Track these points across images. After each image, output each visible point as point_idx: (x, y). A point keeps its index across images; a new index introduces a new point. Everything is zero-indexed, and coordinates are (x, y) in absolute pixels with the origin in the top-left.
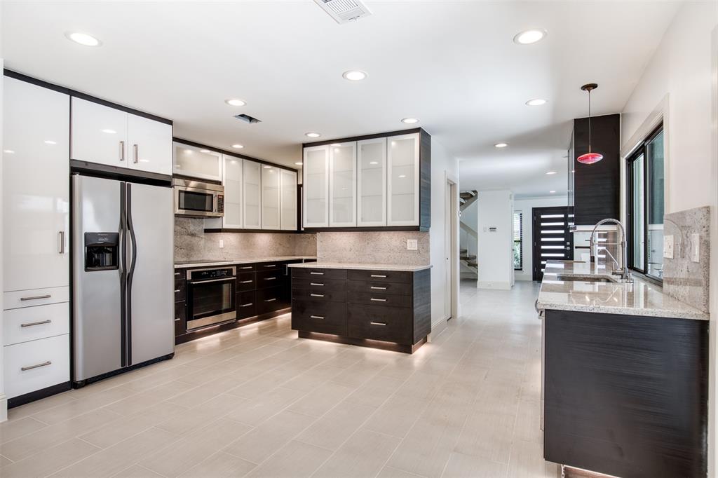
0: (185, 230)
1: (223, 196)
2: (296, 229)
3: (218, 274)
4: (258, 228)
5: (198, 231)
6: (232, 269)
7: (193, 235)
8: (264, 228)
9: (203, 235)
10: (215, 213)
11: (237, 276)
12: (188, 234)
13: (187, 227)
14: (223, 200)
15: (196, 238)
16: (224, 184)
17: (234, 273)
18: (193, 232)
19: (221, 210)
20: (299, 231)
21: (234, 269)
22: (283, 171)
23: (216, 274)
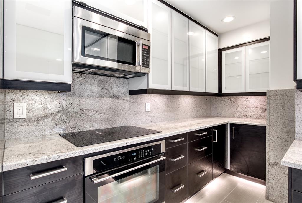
0: (106, 91)
1: (149, 46)
2: (217, 92)
3: (141, 155)
4: (186, 89)
5: (123, 93)
6: (160, 144)
7: (116, 97)
8: (192, 90)
9: (128, 97)
10: (139, 68)
11: (166, 154)
12: (110, 96)
13: (109, 88)
14: (148, 51)
15: (120, 101)
16: (150, 31)
17: (163, 149)
18: (117, 94)
19: (146, 63)
20: (220, 94)
21: (163, 144)
22: (207, 32)
23: (137, 156)
